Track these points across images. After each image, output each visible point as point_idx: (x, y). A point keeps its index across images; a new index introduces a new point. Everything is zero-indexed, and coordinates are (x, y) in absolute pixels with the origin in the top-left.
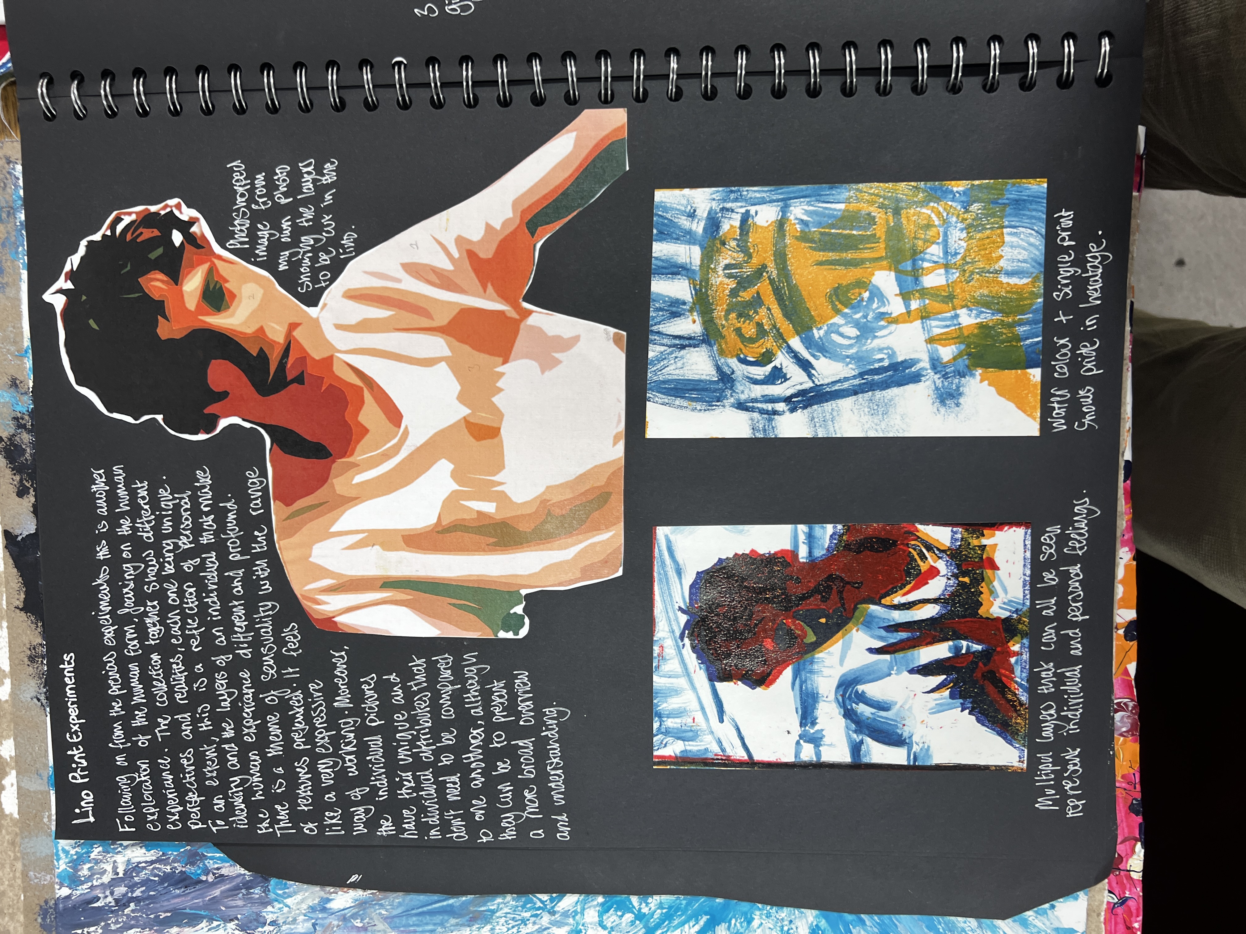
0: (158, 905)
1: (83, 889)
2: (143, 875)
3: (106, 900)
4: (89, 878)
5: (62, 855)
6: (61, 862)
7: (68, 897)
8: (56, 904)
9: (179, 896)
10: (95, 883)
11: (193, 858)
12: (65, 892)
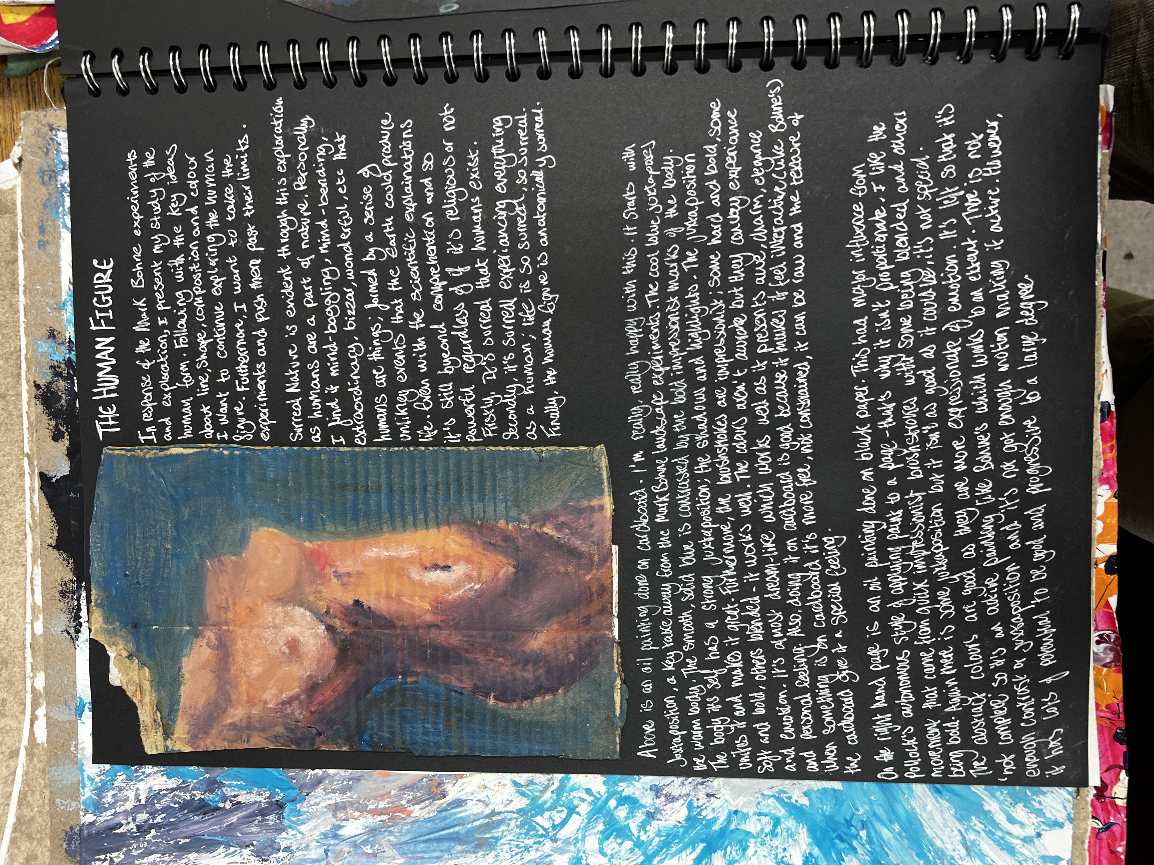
0: (178, 832)
1: (106, 816)
2: (164, 802)
3: (129, 827)
4: (113, 805)
5: (87, 783)
6: (86, 789)
7: (92, 824)
8: (80, 830)
9: (197, 822)
10: (118, 810)
11: (212, 785)
12: (89, 818)
